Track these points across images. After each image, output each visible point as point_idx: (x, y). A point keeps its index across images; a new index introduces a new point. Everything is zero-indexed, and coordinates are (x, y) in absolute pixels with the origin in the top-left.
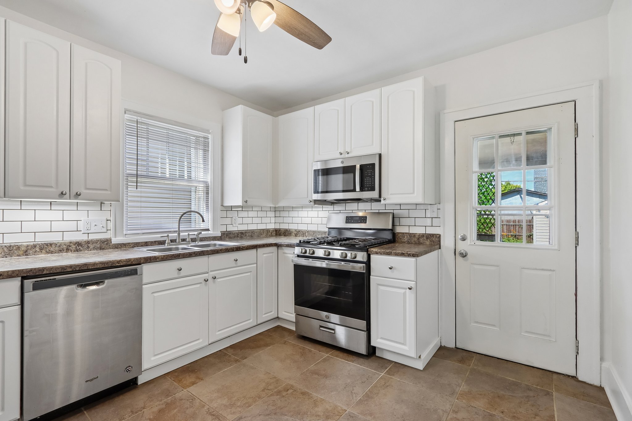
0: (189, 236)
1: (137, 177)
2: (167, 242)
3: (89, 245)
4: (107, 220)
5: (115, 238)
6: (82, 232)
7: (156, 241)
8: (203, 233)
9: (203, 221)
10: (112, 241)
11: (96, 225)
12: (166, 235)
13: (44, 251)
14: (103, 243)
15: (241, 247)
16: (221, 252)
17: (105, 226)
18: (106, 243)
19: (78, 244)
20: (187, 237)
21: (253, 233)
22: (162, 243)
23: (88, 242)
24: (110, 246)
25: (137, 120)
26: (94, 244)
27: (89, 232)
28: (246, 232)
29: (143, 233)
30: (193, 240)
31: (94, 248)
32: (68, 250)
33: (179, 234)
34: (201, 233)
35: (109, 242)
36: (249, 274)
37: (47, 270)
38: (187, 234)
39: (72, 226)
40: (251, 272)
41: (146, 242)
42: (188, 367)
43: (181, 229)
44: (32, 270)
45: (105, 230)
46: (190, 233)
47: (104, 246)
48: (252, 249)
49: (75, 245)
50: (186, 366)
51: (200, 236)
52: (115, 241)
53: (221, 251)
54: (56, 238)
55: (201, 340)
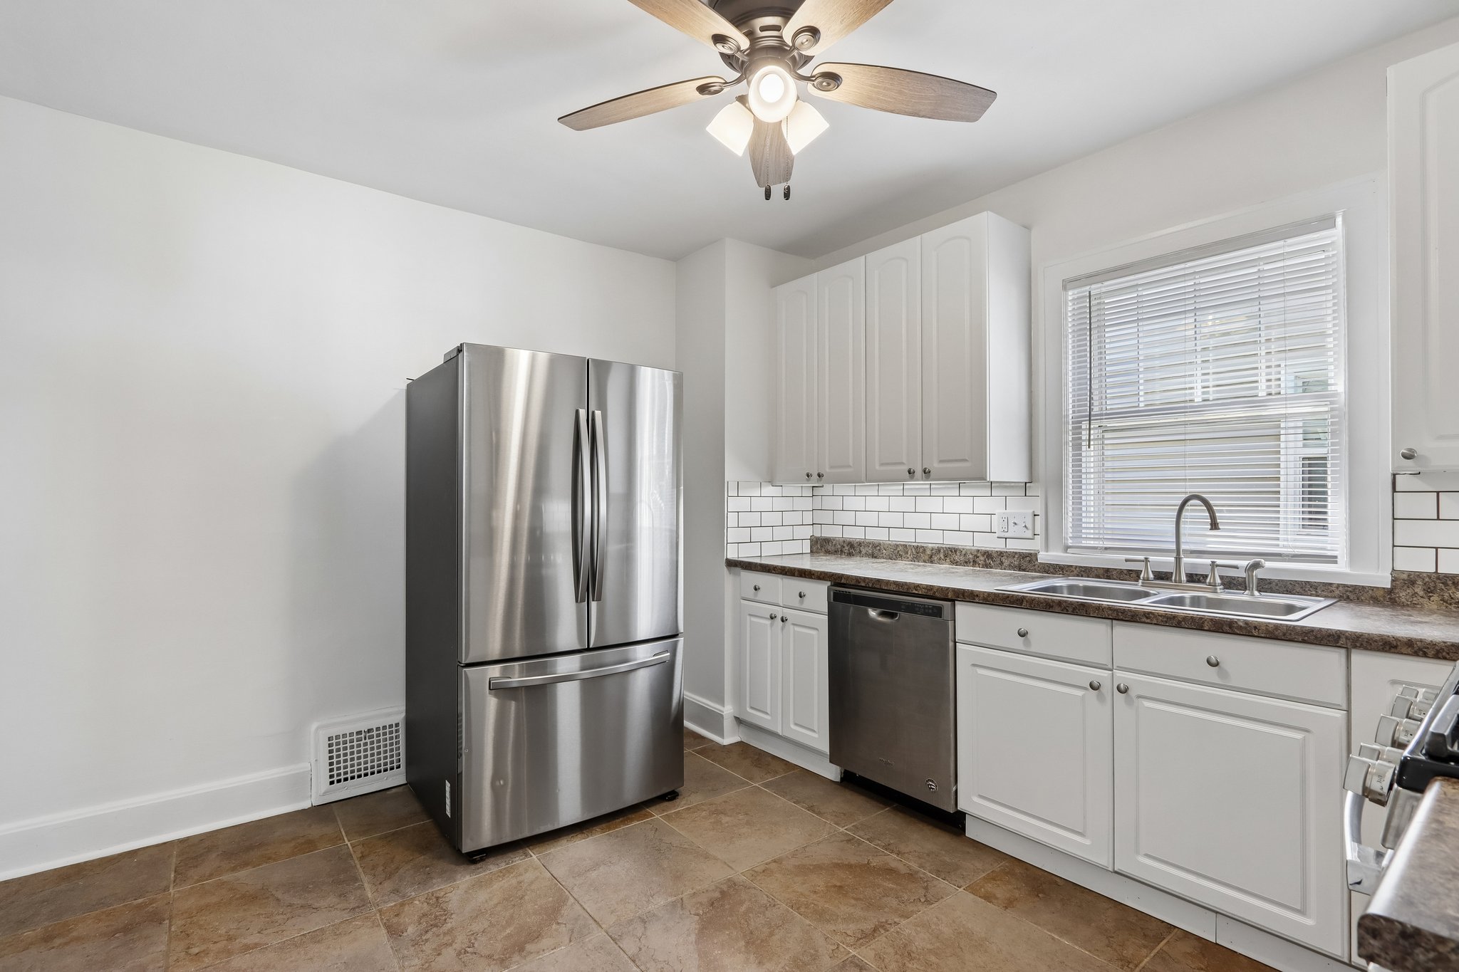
0: (1213, 570)
1: (1090, 420)
2: (1142, 576)
3: (1003, 559)
4: (1035, 515)
5: (1047, 552)
6: (996, 535)
8: (1268, 564)
9: (1214, 526)
10: (1039, 556)
11: (1015, 524)
12: (1142, 558)
14: (1023, 558)
15: (1241, 624)
16: (1148, 621)
17: (1029, 526)
18: (1028, 559)
19: (988, 555)
20: (1207, 571)
22: (1134, 575)
23: (1001, 554)
24: (1034, 566)
25: (1090, 292)
26: (1010, 559)
27: (1006, 535)
29: (1106, 549)
30: (1230, 583)
31: (1010, 565)
32: (975, 563)
33: (1178, 559)
34: (1256, 566)
35: (1034, 559)
36: (1298, 736)
37: (844, 579)
38: (1209, 561)
39: (983, 523)
40: (1307, 731)
41: (1107, 570)
42: (1056, 883)
43: (1183, 547)
44: (833, 575)
45: (1029, 534)
46: (1219, 562)
47: (1024, 564)
49: (983, 555)
50: (1053, 877)
51: (1258, 573)
52: (1043, 557)
54: (963, 541)
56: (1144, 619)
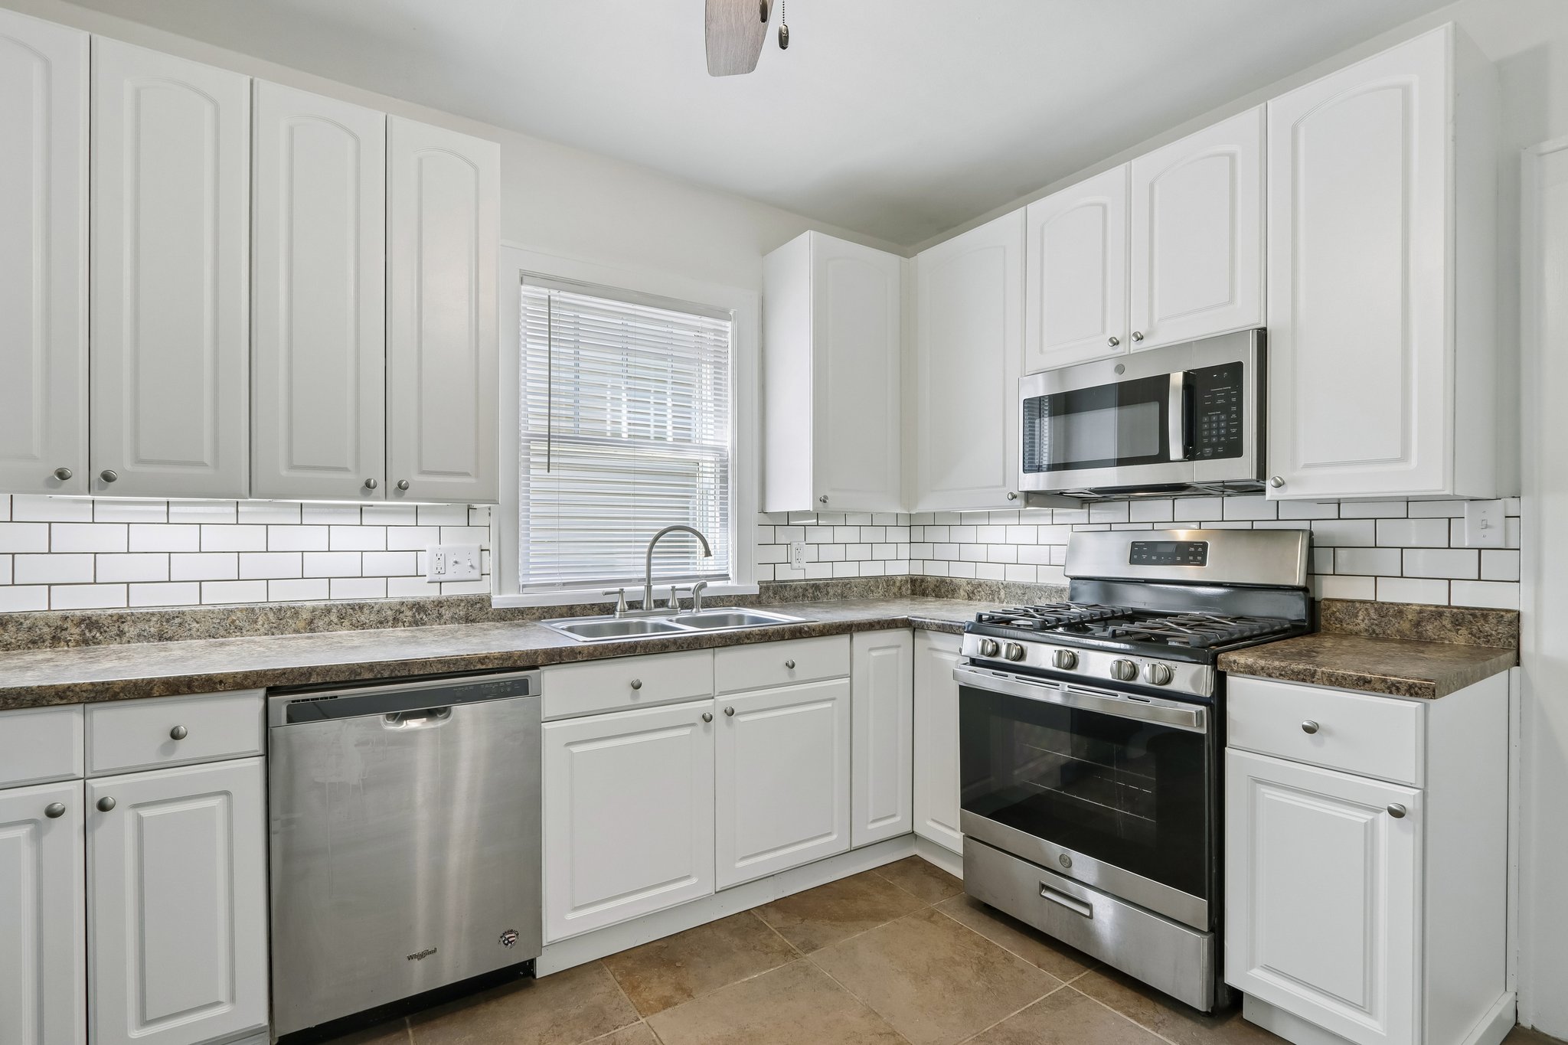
0: (674, 594)
1: (549, 441)
2: (618, 608)
3: (443, 610)
4: (482, 550)
5: (500, 594)
6: (427, 579)
7: (593, 604)
8: (710, 584)
9: (708, 553)
10: (493, 601)
11: (456, 562)
12: (617, 589)
13: (346, 623)
14: (472, 606)
15: (806, 629)
16: (749, 641)
17: (476, 564)
18: (478, 606)
19: (419, 607)
20: (669, 596)
21: (849, 586)
22: (608, 609)
23: (439, 604)
24: (487, 613)
25: (549, 296)
26: (453, 610)
27: (442, 578)
28: (827, 585)
29: (564, 584)
30: (686, 604)
31: (452, 618)
32: (396, 621)
33: (649, 587)
34: (704, 586)
35: (487, 604)
36: (829, 705)
37: (318, 674)
38: (669, 586)
39: (405, 564)
40: (834, 699)
41: (571, 607)
42: (661, 947)
43: (654, 574)
44: (285, 673)
45: (476, 574)
46: (678, 586)
47: (473, 613)
48: (837, 634)
49: (411, 609)
50: (656, 944)
51: (704, 593)
52: (499, 601)
53: (748, 639)
54: (370, 592)
55: (694, 880)
56: (746, 641)
